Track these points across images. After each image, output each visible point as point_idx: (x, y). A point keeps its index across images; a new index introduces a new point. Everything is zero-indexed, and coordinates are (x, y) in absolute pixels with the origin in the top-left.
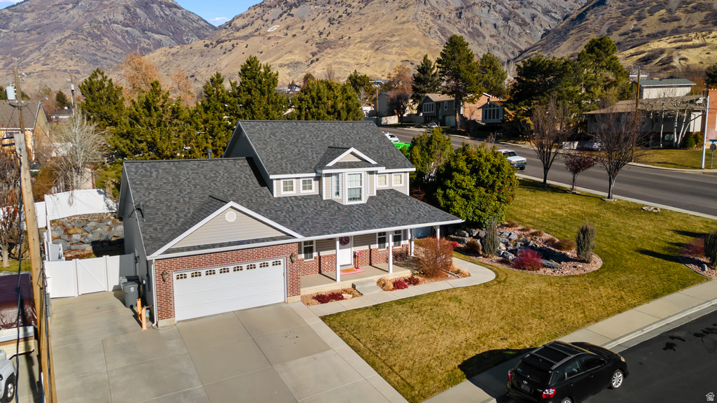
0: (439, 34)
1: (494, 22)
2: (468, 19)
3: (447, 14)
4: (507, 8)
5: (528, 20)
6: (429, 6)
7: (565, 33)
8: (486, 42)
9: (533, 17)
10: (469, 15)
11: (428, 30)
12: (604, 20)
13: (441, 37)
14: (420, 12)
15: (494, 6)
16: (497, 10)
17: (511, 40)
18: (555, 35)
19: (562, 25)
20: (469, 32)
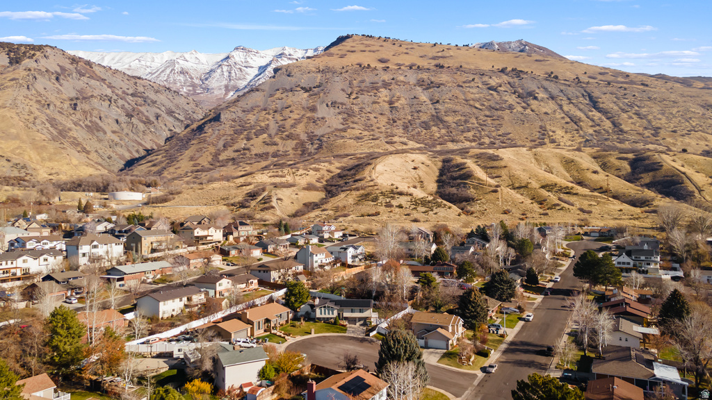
0: (48, 125)
1: (116, 118)
2: (84, 112)
3: (58, 104)
4: (129, 104)
5: (152, 119)
6: (34, 92)
7: (187, 142)
8: (107, 138)
9: (157, 117)
10: (86, 107)
11: (32, 120)
12: (220, 135)
13: (50, 129)
14: (21, 98)
15: (116, 101)
16: (119, 105)
17: (136, 137)
18: (178, 142)
19: (184, 133)
20: (86, 126)
